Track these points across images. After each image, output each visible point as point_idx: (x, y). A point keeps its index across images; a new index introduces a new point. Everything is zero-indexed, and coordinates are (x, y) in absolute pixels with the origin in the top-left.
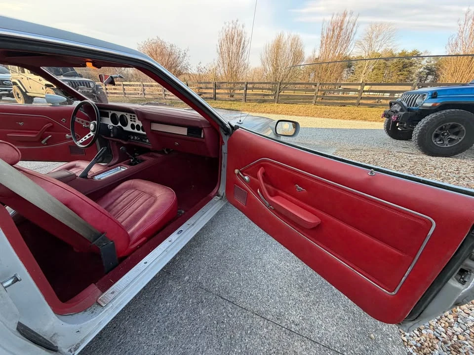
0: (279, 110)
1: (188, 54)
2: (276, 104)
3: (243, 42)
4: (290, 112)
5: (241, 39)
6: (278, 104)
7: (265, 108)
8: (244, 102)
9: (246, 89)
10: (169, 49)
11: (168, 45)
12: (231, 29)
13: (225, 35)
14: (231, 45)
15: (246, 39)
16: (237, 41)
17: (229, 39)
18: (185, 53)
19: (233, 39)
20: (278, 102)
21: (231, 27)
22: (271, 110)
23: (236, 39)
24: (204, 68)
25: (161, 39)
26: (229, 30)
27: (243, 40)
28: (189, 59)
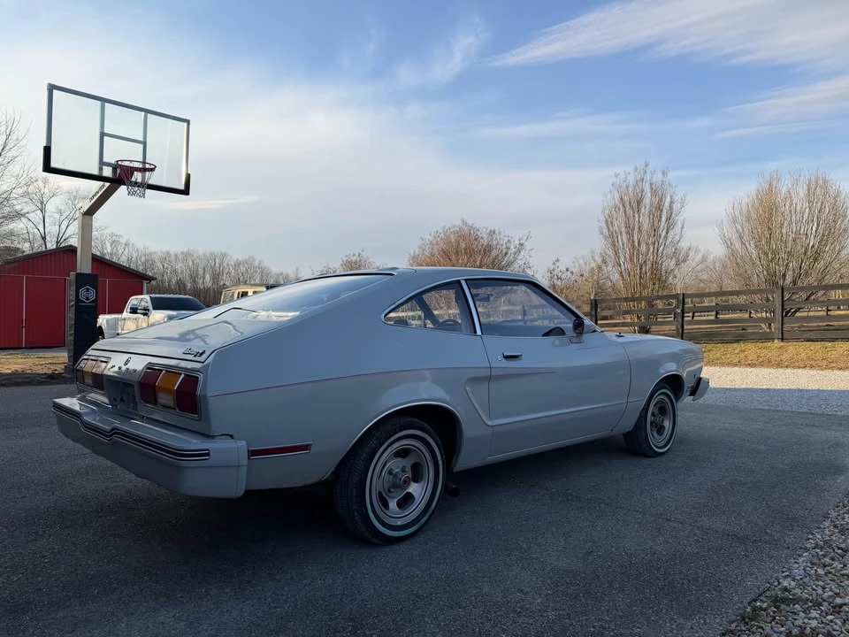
0: (785, 356)
1: (528, 245)
2: (777, 343)
3: (667, 205)
4: (820, 363)
5: (659, 208)
6: (782, 344)
7: (743, 355)
9: (683, 312)
10: (485, 241)
11: (484, 234)
12: (631, 183)
13: (617, 196)
14: (637, 216)
15: (676, 198)
16: (651, 205)
17: (631, 203)
18: (521, 245)
19: (639, 202)
20: (782, 335)
21: (631, 179)
22: (758, 357)
23: (647, 200)
24: (567, 270)
25: (470, 223)
26: (627, 187)
27: (668, 200)
28: (530, 256)
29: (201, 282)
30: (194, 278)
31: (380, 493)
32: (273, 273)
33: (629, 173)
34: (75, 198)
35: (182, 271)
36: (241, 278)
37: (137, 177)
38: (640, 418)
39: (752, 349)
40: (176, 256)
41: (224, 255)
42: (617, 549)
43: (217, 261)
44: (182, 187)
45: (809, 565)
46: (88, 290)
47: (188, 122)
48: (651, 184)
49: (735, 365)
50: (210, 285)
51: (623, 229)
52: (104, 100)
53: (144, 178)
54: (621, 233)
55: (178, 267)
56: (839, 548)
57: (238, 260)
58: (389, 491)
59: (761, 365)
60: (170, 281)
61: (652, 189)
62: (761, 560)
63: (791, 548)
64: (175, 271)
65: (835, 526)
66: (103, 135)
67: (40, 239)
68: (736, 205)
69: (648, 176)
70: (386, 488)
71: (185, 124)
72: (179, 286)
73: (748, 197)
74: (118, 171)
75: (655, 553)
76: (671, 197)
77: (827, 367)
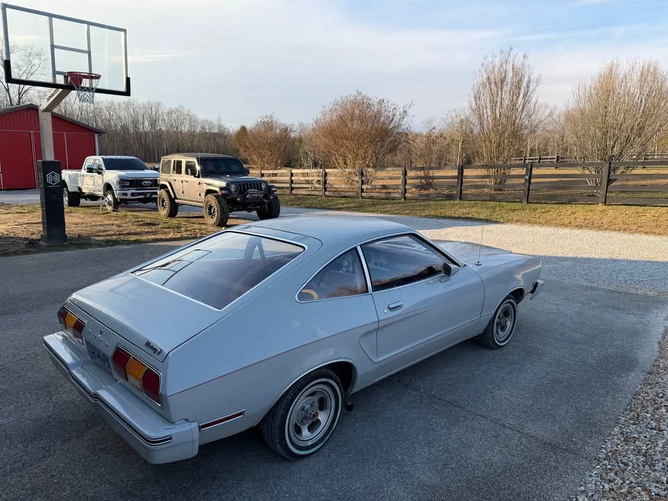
0: (605, 220)
1: (410, 112)
2: (601, 207)
3: (525, 84)
4: (632, 227)
5: (520, 81)
6: (605, 207)
7: (573, 216)
8: (525, 202)
9: (530, 178)
10: (376, 108)
11: (375, 101)
12: (497, 65)
13: (485, 76)
14: (500, 93)
15: (533, 78)
16: (512, 84)
17: (496, 82)
18: (405, 112)
19: (502, 82)
20: (605, 201)
21: (497, 62)
22: (585, 219)
23: (509, 79)
24: (441, 136)
25: (364, 93)
26: (494, 67)
27: (526, 78)
28: (411, 122)
29: (141, 127)
30: (135, 123)
31: (296, 425)
32: (199, 120)
33: (496, 56)
34: (30, 55)
35: (125, 118)
36: (174, 125)
37: (86, 83)
38: (489, 325)
39: (580, 211)
40: (119, 105)
41: (159, 104)
42: (465, 461)
43: (153, 110)
44: (123, 89)
45: (599, 479)
46: (53, 174)
47: (125, 31)
48: (513, 65)
49: (566, 226)
50: (149, 129)
51: (488, 105)
52: (51, 16)
53: (91, 84)
54: (486, 108)
55: (122, 114)
56: (622, 462)
57: (170, 109)
58: (302, 422)
59: (587, 226)
60: (116, 126)
61: (513, 69)
62: (567, 473)
63: (589, 459)
64: (120, 118)
65: (622, 433)
66: (53, 47)
67: (5, 90)
68: (581, 86)
69: (511, 59)
70: (300, 421)
71: (123, 33)
72: (124, 131)
73: (592, 80)
74: (69, 79)
75: (492, 465)
76: (529, 78)
77: (637, 231)
